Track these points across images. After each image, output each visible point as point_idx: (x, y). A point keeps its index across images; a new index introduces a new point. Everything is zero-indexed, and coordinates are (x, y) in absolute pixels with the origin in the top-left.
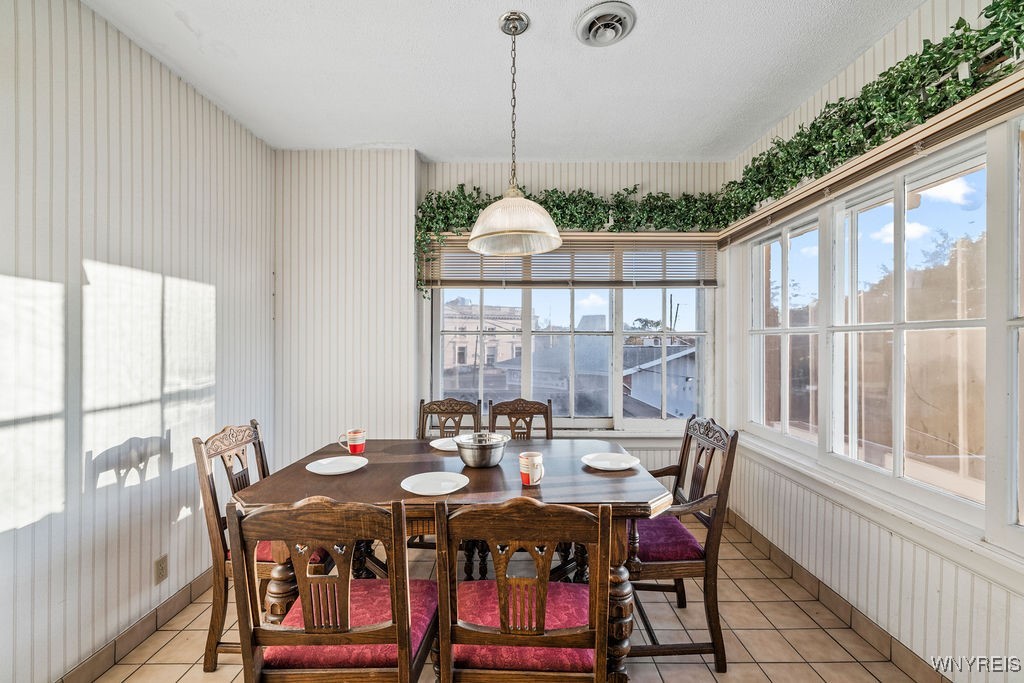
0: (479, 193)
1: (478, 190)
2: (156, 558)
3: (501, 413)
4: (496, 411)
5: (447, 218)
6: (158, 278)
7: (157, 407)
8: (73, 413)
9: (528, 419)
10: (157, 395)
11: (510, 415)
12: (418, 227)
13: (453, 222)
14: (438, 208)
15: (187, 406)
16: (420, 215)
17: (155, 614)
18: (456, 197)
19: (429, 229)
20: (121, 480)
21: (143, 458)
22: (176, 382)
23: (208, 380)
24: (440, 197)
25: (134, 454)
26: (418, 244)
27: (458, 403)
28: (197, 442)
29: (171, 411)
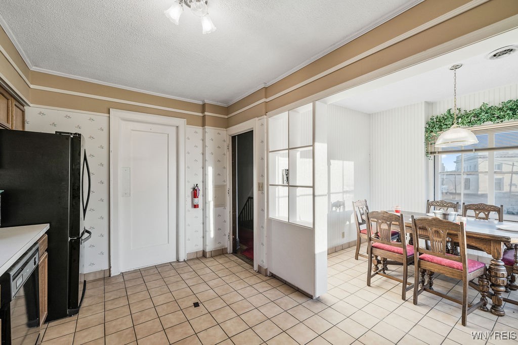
0: (460, 111)
1: (459, 110)
2: (342, 232)
3: (470, 209)
4: (466, 208)
5: (441, 126)
6: (342, 161)
7: (342, 194)
8: (329, 193)
9: (487, 213)
10: (342, 191)
11: (475, 210)
12: (426, 131)
13: (444, 127)
14: (436, 122)
15: (348, 195)
16: (428, 126)
17: (342, 245)
18: (446, 116)
19: (432, 132)
20: (336, 210)
21: (340, 206)
22: (346, 189)
23: (352, 188)
24: (437, 117)
25: (338, 205)
26: (427, 138)
27: (446, 202)
28: (353, 202)
29: (345, 196)
